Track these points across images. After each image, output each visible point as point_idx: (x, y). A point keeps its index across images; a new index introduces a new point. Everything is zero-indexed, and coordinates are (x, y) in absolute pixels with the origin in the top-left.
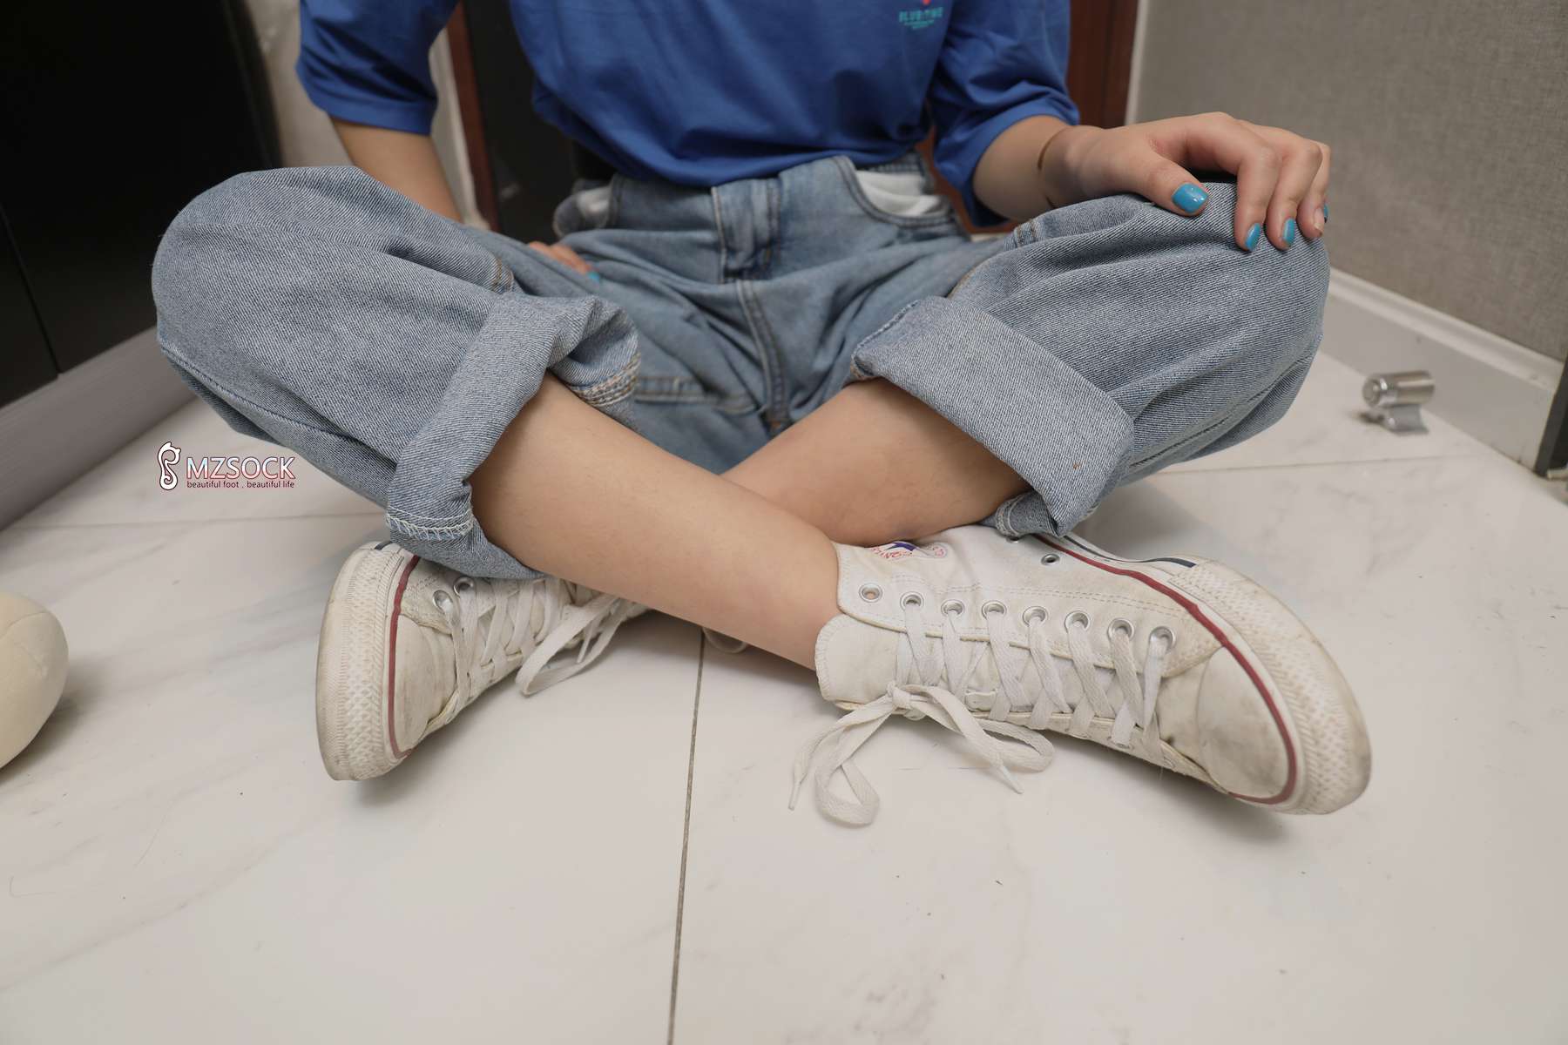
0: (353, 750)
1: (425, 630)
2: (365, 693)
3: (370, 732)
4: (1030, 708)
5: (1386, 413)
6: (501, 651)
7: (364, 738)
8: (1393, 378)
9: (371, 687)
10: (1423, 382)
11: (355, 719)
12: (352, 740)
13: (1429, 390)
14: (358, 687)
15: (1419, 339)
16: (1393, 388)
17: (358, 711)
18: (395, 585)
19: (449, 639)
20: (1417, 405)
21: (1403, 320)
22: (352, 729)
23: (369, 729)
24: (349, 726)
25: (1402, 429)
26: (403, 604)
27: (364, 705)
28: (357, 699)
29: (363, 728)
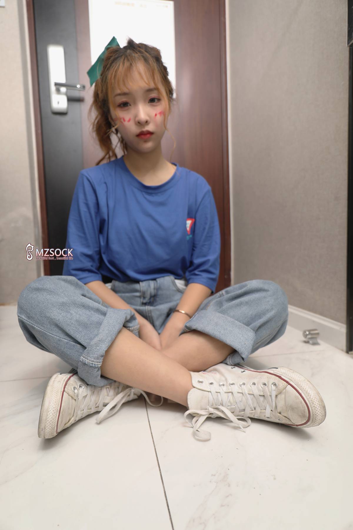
0: (47, 427)
1: (70, 397)
2: (54, 411)
3: (52, 422)
4: (244, 410)
5: (309, 340)
6: (86, 408)
7: (50, 424)
8: (309, 331)
9: (55, 410)
10: (316, 332)
11: (49, 418)
12: (48, 424)
13: (318, 334)
14: (52, 409)
15: (314, 322)
16: (310, 334)
17: (51, 415)
18: (64, 384)
19: (75, 401)
20: (316, 338)
21: (309, 317)
22: (48, 421)
23: (52, 421)
24: (48, 420)
25: (315, 344)
26: (66, 389)
27: (53, 414)
28: (51, 412)
29: (51, 421)
